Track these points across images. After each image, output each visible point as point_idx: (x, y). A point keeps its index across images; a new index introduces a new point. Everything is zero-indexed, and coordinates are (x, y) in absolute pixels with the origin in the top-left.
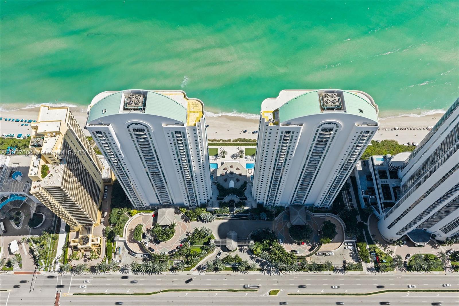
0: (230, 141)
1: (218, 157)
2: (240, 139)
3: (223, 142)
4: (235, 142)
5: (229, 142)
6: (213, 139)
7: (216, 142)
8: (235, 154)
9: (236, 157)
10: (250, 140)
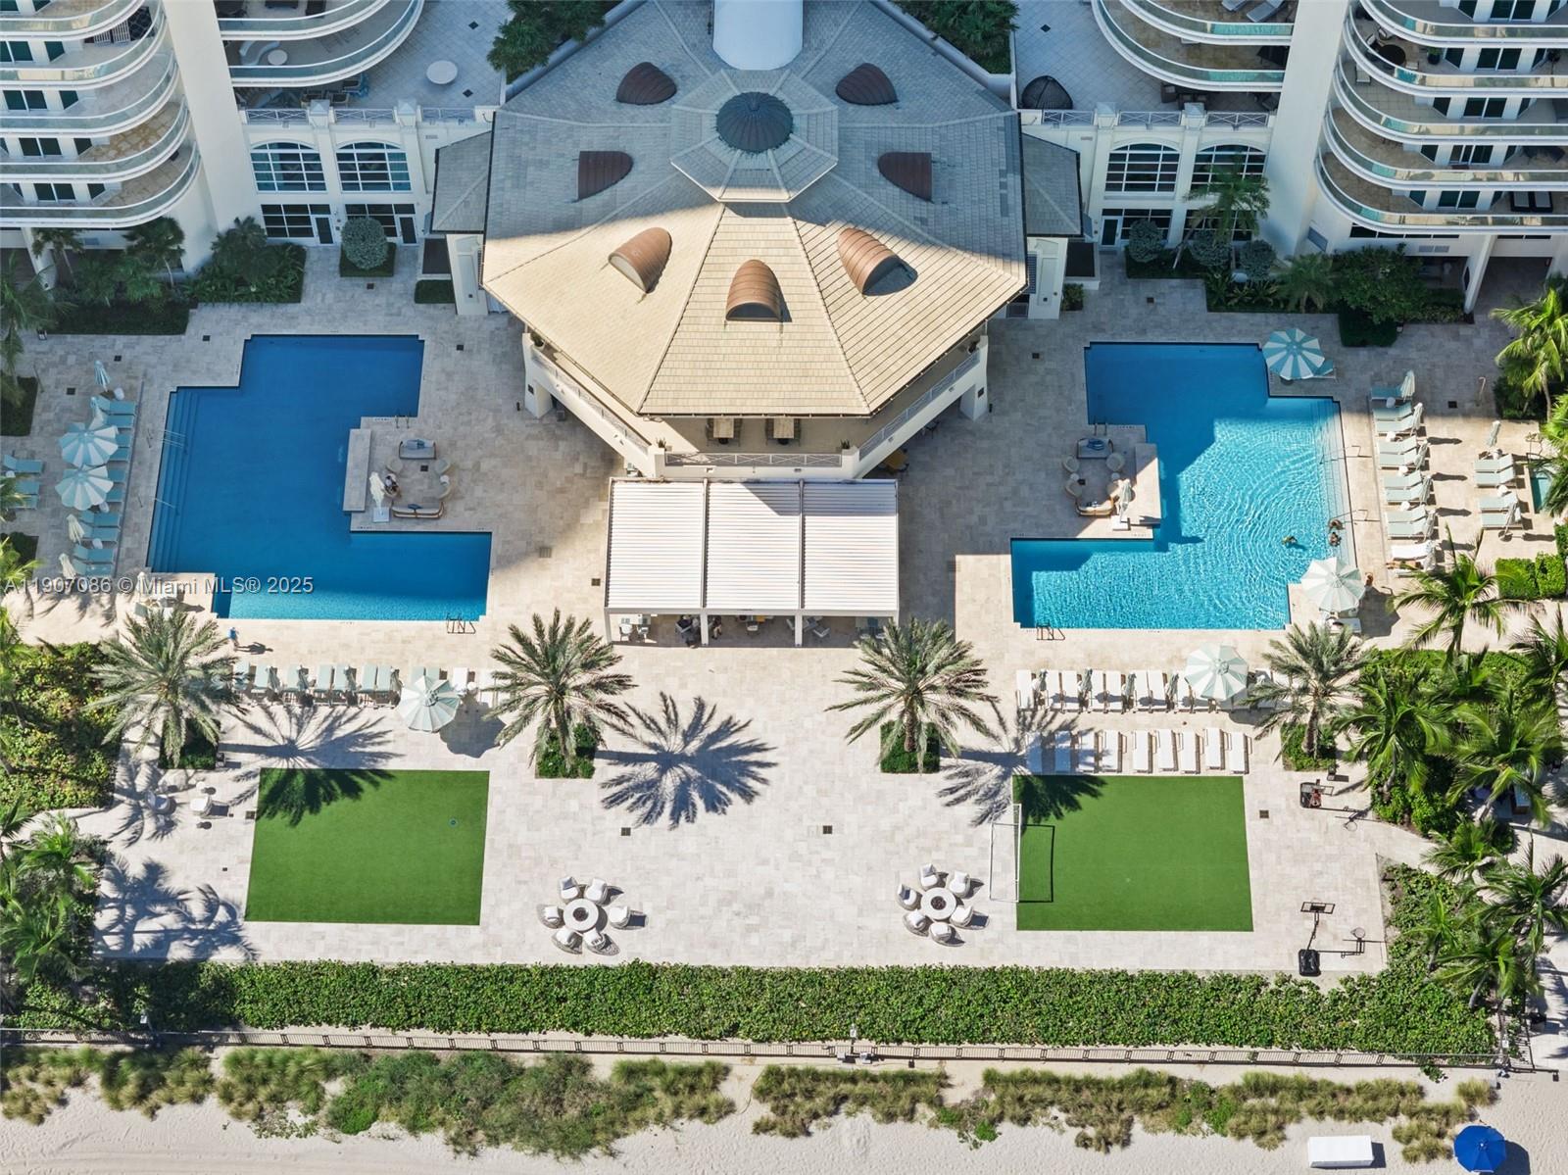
0: (774, 1086)
1: (1006, 760)
2: (573, 1143)
3: (929, 1057)
4: (681, 1050)
5: (811, 1056)
6: (1150, 1141)
7: (1069, 1064)
8: (682, 807)
9: (666, 761)
10: (348, 1120)
